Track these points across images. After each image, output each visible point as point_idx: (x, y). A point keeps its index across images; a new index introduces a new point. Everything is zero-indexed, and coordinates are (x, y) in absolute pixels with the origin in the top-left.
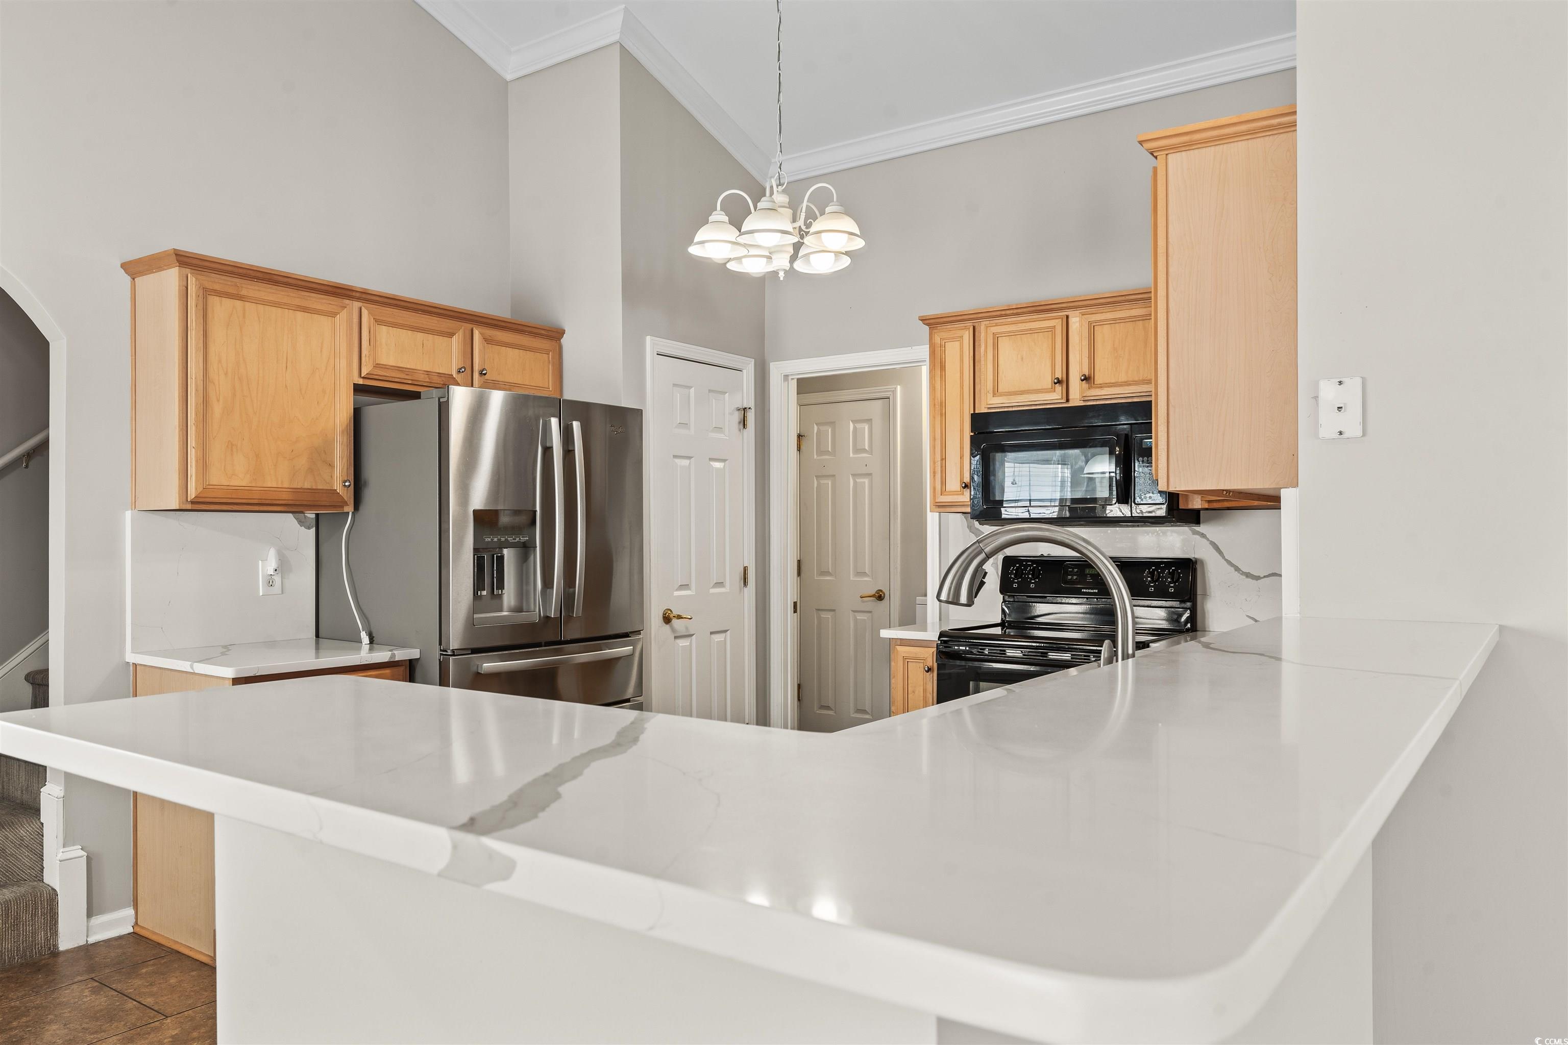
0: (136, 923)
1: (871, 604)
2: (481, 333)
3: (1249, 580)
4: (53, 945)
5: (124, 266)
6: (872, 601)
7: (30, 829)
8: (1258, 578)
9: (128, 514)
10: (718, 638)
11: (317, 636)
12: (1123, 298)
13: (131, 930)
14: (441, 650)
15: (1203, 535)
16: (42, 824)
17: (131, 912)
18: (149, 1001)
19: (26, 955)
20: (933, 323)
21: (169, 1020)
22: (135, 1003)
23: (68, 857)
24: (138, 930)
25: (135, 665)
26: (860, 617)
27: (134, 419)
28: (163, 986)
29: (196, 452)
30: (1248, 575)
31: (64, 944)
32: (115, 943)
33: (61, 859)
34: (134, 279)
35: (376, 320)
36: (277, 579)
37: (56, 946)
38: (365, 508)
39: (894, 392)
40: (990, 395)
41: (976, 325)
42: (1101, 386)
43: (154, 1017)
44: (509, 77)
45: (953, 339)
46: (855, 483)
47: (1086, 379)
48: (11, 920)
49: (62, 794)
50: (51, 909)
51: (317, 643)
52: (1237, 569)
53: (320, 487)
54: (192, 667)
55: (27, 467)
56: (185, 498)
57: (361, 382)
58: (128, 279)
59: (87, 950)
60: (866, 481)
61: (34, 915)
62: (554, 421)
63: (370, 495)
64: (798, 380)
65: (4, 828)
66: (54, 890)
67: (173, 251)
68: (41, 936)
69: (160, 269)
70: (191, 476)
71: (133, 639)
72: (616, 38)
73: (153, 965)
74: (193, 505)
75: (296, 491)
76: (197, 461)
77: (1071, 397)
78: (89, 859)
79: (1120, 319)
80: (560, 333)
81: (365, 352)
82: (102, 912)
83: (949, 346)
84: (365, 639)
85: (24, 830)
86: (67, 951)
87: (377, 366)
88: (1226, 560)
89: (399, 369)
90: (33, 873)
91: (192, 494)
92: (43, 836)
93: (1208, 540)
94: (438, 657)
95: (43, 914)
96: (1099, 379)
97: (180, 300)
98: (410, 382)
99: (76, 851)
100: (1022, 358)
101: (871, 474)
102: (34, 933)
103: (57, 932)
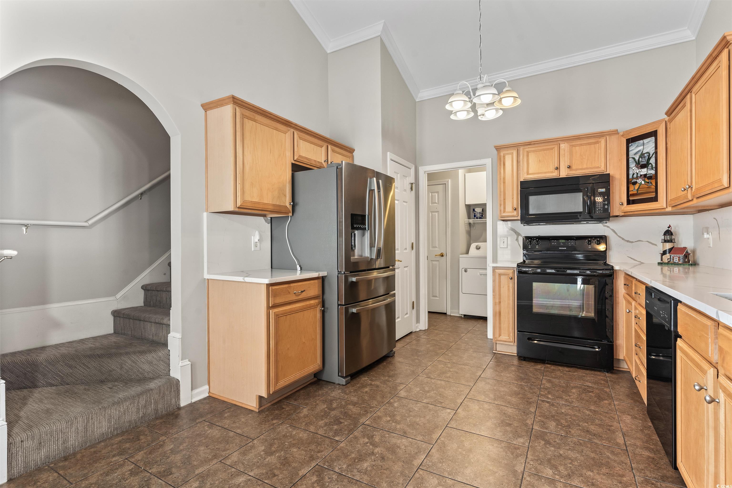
0: (209, 392)
1: (439, 258)
2: (331, 147)
3: (629, 243)
4: (178, 405)
5: (202, 106)
6: (439, 257)
7: (163, 353)
8: (632, 242)
9: (205, 214)
10: (406, 269)
11: (272, 268)
12: (585, 136)
13: (208, 395)
14: (338, 272)
15: (608, 227)
16: (169, 350)
17: (207, 387)
18: (239, 431)
19: (167, 410)
20: (498, 149)
21: (255, 442)
22: (233, 433)
23: (184, 365)
24: (211, 395)
25: (208, 280)
26: (434, 263)
27: (207, 172)
28: (240, 423)
29: (240, 186)
30: (628, 241)
31: (183, 403)
32: (205, 401)
33: (181, 366)
34: (206, 112)
35: (299, 137)
36: (258, 244)
37: (179, 405)
38: (296, 214)
39: (448, 182)
40: (525, 175)
41: (518, 148)
42: (576, 170)
43: (247, 440)
44: (328, 52)
45: (508, 154)
46: (432, 215)
47: (569, 167)
48: (161, 395)
49: (181, 337)
50: (177, 388)
51: (272, 270)
52: (623, 239)
53: (282, 205)
54: (244, 279)
55: (141, 199)
56: (236, 206)
57: (294, 162)
58: (204, 111)
59: (192, 405)
60: (437, 214)
61: (170, 392)
62: (375, 179)
63: (298, 209)
64: (428, 174)
65: (152, 353)
66: (178, 380)
67: (231, 96)
68: (173, 400)
69: (222, 105)
70: (239, 196)
71: (208, 268)
72: (379, 34)
73: (228, 412)
74: (239, 209)
75: (274, 205)
76: (241, 190)
77: (560, 175)
78: (192, 366)
79: (584, 144)
80: (354, 150)
81: (296, 150)
82: (196, 388)
83: (507, 157)
84: (299, 268)
85: (161, 353)
86: (185, 407)
87: (300, 156)
88: (618, 236)
89: (307, 158)
90: (165, 372)
91: (239, 204)
92: (170, 356)
93: (610, 228)
94: (337, 275)
95: (174, 391)
96: (574, 167)
97: (232, 119)
98: (309, 164)
99: (187, 362)
100: (540, 160)
101: (438, 211)
102: (171, 400)
103: (179, 398)
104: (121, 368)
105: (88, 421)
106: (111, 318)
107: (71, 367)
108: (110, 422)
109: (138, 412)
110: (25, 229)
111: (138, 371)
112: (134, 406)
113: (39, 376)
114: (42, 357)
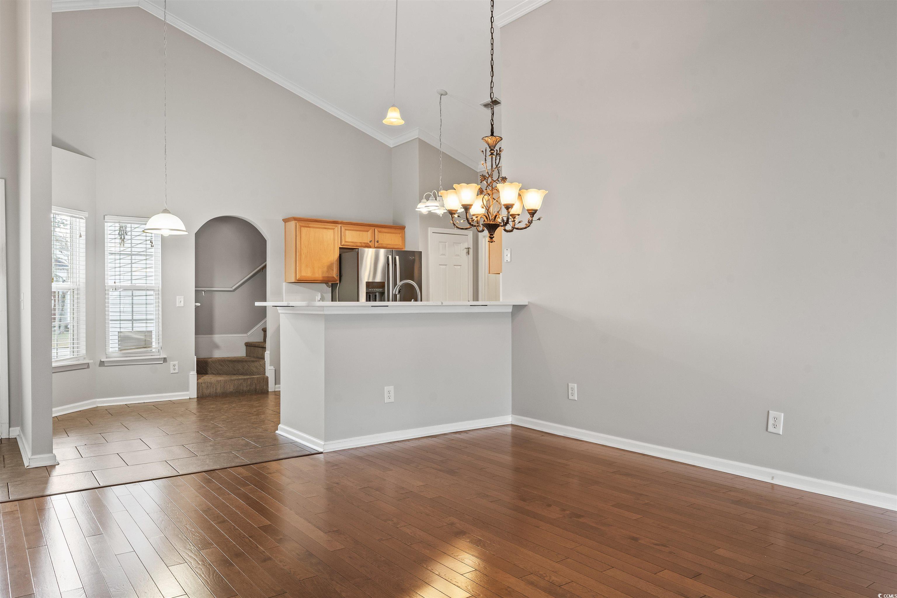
2: (378, 230)
4: (267, 390)
5: (283, 221)
9: (284, 283)
16: (265, 361)
19: (261, 391)
29: (299, 268)
31: (270, 390)
33: (270, 370)
34: (285, 224)
35: (346, 229)
38: (342, 282)
44: (391, 146)
48: (259, 382)
49: (269, 353)
50: (268, 382)
53: (330, 276)
56: (296, 280)
57: (341, 247)
61: (264, 383)
62: (390, 257)
63: (343, 279)
66: (268, 378)
67: (292, 217)
69: (290, 221)
70: (298, 274)
72: (417, 136)
74: (298, 282)
75: (323, 277)
76: (299, 270)
78: (275, 370)
80: (405, 227)
81: (343, 239)
82: (278, 384)
85: (261, 363)
86: (270, 392)
87: (346, 242)
89: (352, 242)
90: (263, 373)
91: (298, 279)
92: (265, 364)
95: (266, 383)
97: (295, 229)
98: (355, 246)
99: (272, 368)
102: (264, 386)
103: (268, 386)
104: (243, 369)
105: (225, 383)
106: (245, 347)
107: (221, 365)
108: (234, 387)
109: (247, 387)
110: (203, 293)
111: (251, 371)
112: (245, 383)
113: (209, 369)
114: (210, 360)
